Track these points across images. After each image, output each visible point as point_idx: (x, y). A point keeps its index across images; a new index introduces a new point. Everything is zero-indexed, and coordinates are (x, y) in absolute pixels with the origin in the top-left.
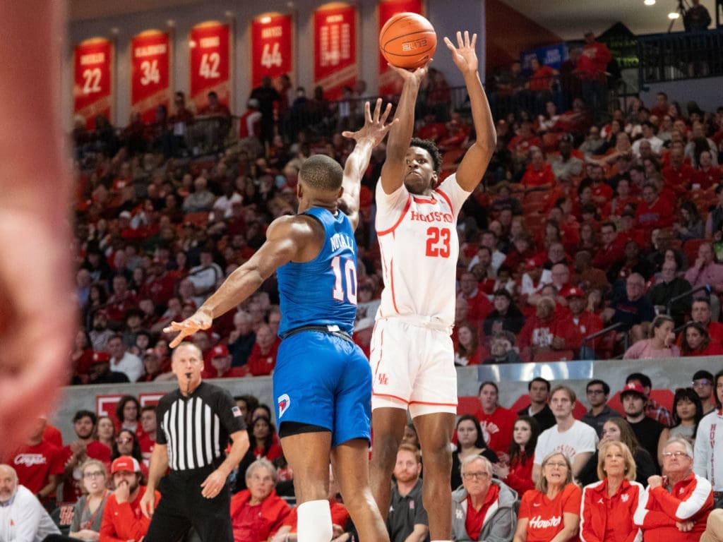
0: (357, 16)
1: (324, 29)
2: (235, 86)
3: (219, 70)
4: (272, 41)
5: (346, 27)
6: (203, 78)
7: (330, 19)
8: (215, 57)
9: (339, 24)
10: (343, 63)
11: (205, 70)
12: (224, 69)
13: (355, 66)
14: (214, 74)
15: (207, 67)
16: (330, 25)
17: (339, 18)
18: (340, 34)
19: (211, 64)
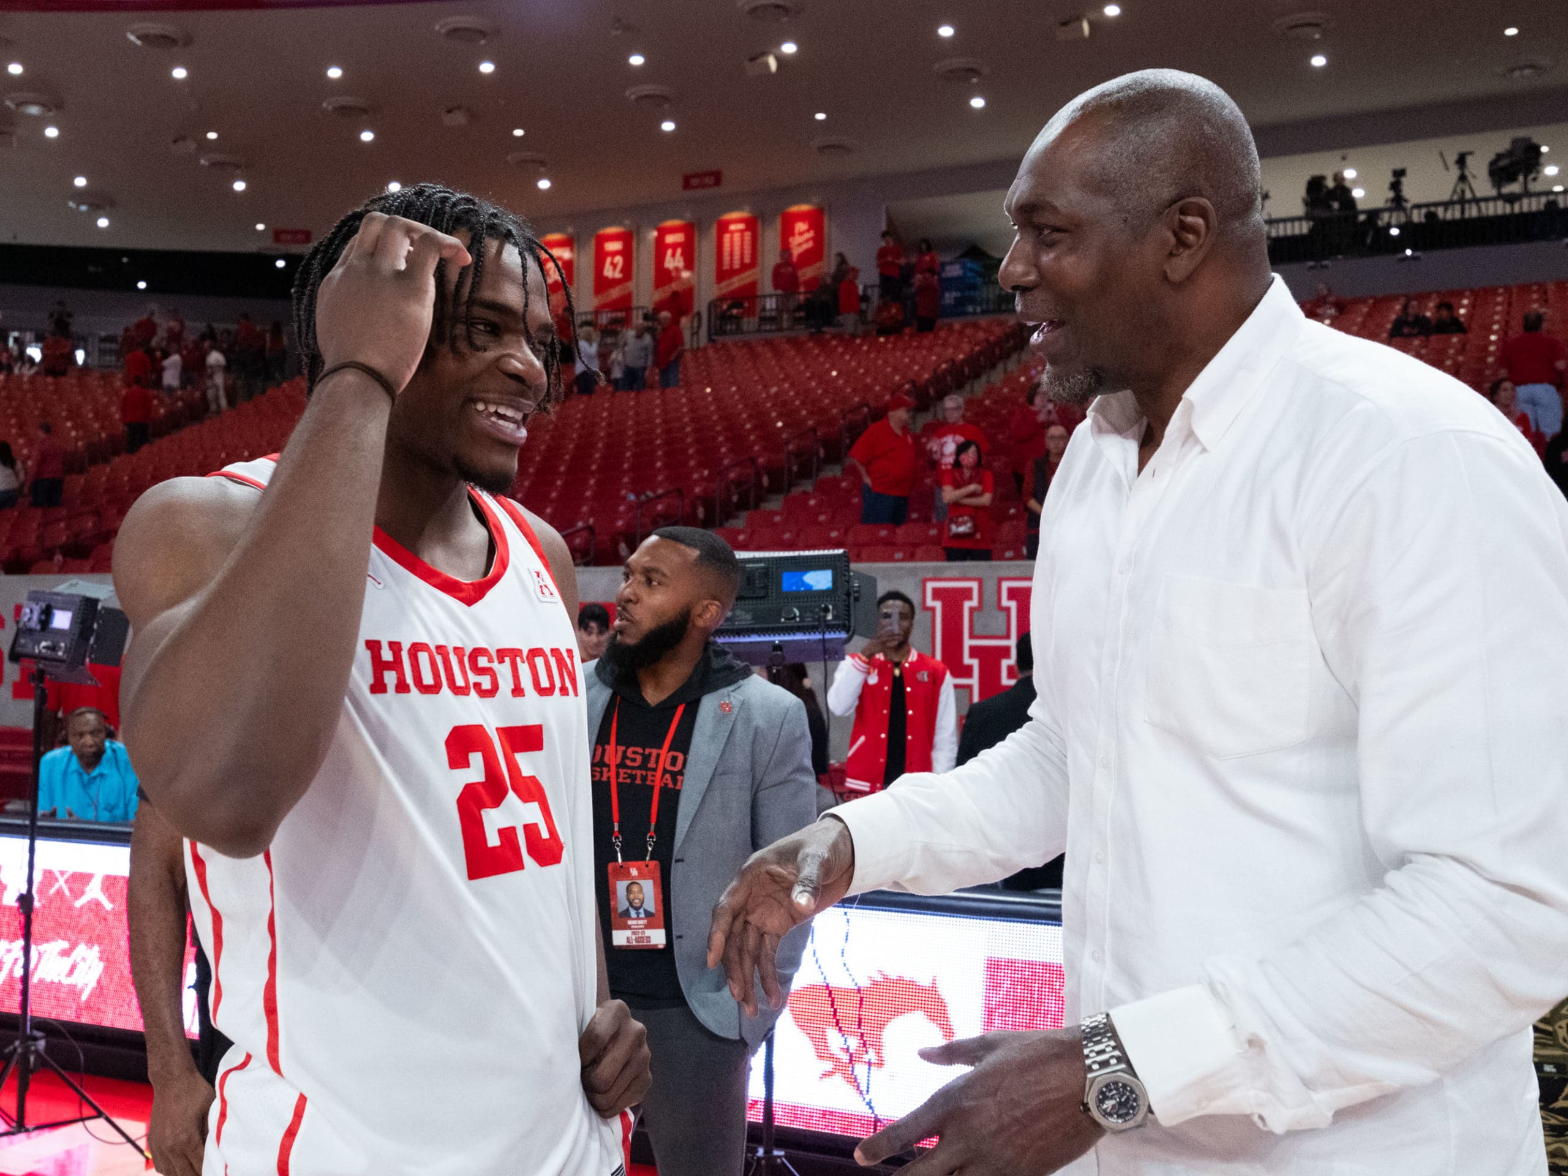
0: (760, 223)
1: (727, 237)
2: (637, 286)
3: (622, 271)
4: (674, 246)
5: (748, 235)
6: (606, 278)
7: (733, 227)
8: (619, 259)
9: (742, 231)
10: (744, 267)
11: (608, 271)
12: (627, 270)
13: (756, 270)
14: (618, 275)
15: (611, 268)
16: (732, 232)
17: (741, 226)
18: (742, 240)
19: (614, 266)
